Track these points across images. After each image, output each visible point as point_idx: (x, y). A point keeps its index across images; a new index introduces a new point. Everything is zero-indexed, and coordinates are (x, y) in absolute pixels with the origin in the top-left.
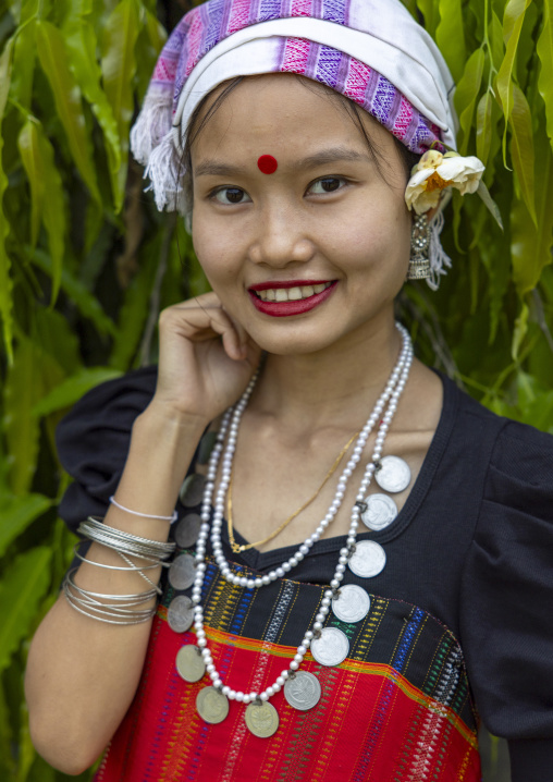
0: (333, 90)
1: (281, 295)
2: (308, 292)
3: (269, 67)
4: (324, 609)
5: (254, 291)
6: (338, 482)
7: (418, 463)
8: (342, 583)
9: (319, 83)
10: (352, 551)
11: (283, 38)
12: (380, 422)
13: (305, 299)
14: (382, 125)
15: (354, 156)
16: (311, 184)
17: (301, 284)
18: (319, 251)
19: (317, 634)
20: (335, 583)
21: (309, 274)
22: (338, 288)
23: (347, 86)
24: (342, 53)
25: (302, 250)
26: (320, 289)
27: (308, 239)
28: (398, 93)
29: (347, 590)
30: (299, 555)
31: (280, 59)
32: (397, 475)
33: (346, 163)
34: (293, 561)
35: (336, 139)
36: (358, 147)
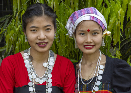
0: (97, 22)
1: (88, 47)
2: (91, 46)
3: (89, 19)
4: (95, 84)
5: (84, 46)
6: (95, 69)
7: (105, 66)
8: (97, 81)
9: (95, 22)
10: (98, 77)
11: (90, 16)
12: (99, 61)
13: (91, 47)
14: (101, 27)
15: (98, 30)
16: (93, 33)
17: (91, 45)
18: (94, 41)
19: (95, 88)
20: (96, 81)
21: (92, 44)
22: (95, 46)
23: (98, 22)
24: (97, 18)
25: (92, 41)
26: (93, 46)
27: (92, 40)
28: (103, 23)
29: (98, 82)
30: (92, 79)
31: (90, 18)
32: (102, 67)
33: (98, 31)
34: (92, 80)
35: (97, 28)
36: (99, 29)
